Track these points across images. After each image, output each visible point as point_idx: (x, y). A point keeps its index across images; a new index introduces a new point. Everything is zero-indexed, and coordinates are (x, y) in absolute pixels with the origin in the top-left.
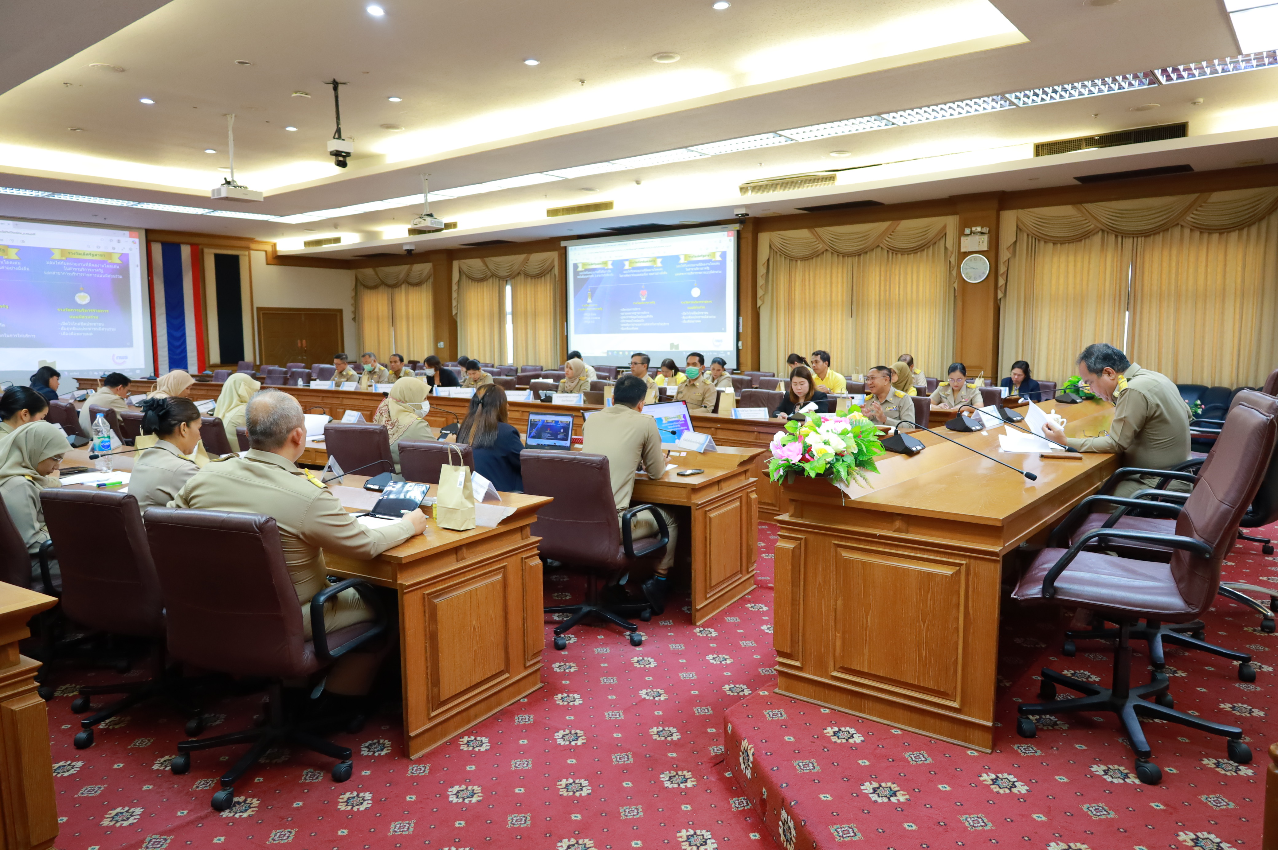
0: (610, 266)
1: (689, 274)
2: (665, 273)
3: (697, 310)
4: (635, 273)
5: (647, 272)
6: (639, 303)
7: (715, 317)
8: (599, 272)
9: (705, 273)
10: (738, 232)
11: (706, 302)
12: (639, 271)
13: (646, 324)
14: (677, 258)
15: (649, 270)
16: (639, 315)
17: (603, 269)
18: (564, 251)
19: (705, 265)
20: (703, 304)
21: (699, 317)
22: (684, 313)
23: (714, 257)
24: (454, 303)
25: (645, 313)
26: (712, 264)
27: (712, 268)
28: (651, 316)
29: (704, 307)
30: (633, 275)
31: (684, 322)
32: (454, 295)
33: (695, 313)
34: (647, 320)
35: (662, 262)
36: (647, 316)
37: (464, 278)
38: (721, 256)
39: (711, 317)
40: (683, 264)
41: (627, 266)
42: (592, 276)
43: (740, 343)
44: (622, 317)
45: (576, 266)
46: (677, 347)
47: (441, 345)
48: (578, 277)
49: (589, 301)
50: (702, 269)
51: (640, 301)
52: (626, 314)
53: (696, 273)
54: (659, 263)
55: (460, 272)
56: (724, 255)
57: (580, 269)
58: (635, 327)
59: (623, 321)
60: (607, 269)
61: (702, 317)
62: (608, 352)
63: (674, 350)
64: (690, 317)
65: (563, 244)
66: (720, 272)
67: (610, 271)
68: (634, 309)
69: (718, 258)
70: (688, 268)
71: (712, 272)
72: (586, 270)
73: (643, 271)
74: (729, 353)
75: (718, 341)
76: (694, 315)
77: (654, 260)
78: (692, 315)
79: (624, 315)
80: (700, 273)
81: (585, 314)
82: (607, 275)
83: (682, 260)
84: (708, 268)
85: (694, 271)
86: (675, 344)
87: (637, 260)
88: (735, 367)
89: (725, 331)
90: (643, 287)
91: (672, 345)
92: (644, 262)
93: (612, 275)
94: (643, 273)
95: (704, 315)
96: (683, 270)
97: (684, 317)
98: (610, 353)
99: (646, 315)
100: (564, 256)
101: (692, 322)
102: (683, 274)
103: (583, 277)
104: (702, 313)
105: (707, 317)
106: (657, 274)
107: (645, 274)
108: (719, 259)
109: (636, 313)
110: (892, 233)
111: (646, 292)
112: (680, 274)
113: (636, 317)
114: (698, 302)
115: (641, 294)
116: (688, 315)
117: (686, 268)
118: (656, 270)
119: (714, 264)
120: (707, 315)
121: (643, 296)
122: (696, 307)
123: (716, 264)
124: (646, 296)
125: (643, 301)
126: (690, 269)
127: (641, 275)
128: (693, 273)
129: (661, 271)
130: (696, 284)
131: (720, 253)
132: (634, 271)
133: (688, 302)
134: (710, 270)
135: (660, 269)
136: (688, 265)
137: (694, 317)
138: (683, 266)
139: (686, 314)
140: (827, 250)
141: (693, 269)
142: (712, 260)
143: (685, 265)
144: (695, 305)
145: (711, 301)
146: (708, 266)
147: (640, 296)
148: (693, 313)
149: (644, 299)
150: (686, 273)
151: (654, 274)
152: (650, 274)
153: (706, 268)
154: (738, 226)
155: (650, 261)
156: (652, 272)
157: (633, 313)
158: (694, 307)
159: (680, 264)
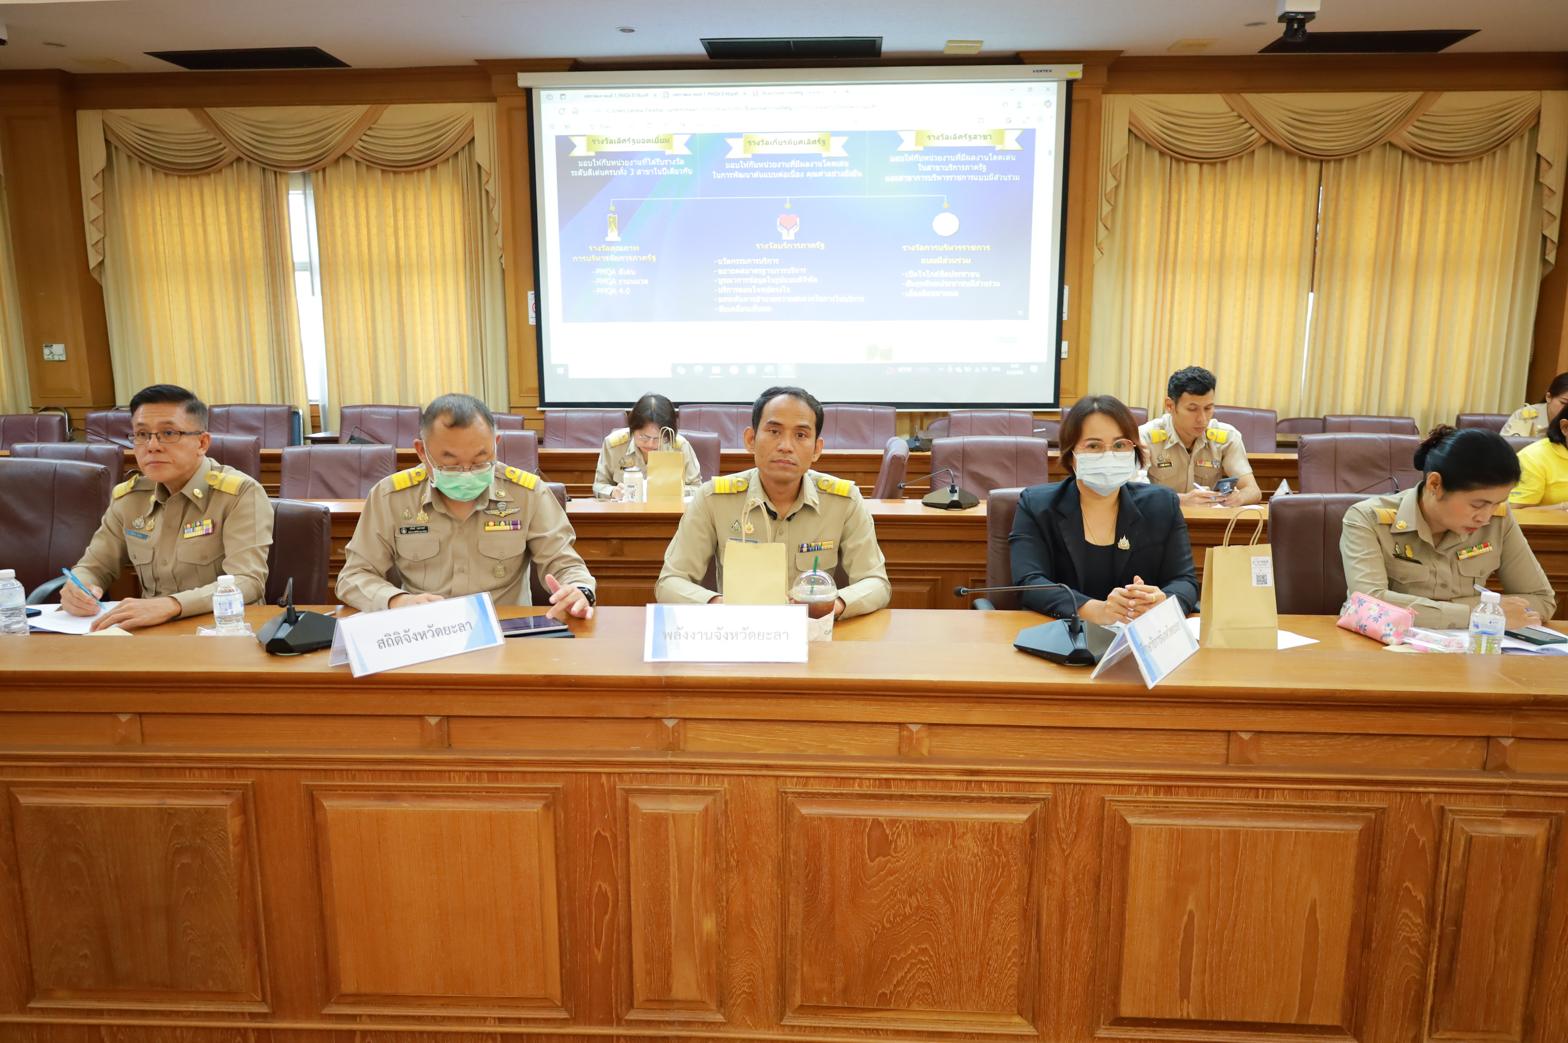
0: (679, 147)
1: (926, 178)
2: (856, 173)
3: (947, 268)
4: (762, 170)
5: (798, 170)
6: (775, 246)
7: (997, 284)
8: (645, 161)
9: (973, 178)
10: (1070, 84)
11: (973, 248)
12: (774, 165)
13: (796, 299)
14: (894, 138)
15: (807, 165)
16: (775, 276)
17: (661, 155)
18: (522, 101)
19: (973, 158)
20: (965, 254)
21: (954, 284)
22: (911, 274)
23: (1002, 142)
24: (92, 235)
25: (793, 270)
26: (995, 158)
27: (993, 167)
28: (813, 280)
29: (967, 261)
30: (756, 175)
31: (911, 294)
32: (91, 211)
33: (943, 274)
34: (797, 289)
35: (845, 147)
36: (800, 280)
37: (121, 161)
38: (1019, 140)
39: (987, 284)
40: (911, 153)
41: (737, 149)
42: (622, 172)
43: (1065, 345)
44: (721, 281)
45: (564, 144)
46: (888, 352)
47: (57, 352)
48: (574, 173)
49: (613, 235)
50: (966, 168)
51: (781, 241)
52: (733, 271)
53: (949, 178)
54: (837, 147)
55: (107, 142)
56: (1027, 137)
57: (580, 150)
58: (760, 304)
59: (724, 290)
60: (673, 157)
61: (963, 284)
62: (674, 367)
63: (877, 361)
64: (927, 283)
65: (524, 80)
66: (1017, 178)
67: (682, 162)
68: (757, 261)
69: (1011, 143)
70: (926, 163)
71: (991, 177)
72: (600, 155)
73: (787, 165)
74: (1034, 369)
75: (1004, 340)
76: (938, 280)
77: (824, 139)
78: (933, 279)
79: (728, 276)
80: (960, 178)
81: (598, 271)
82: (672, 171)
83: (909, 143)
84: (984, 168)
85: (941, 173)
86: (882, 346)
87: (770, 138)
88: (1051, 400)
89: (1025, 317)
90: (788, 206)
91: (873, 350)
92: (790, 142)
93: (687, 171)
94: (788, 170)
95: (968, 279)
96: (911, 168)
97: (909, 283)
98: (681, 371)
99: (796, 275)
100: (522, 116)
101: (934, 294)
102: (909, 178)
103: (590, 172)
104: (964, 274)
105: (977, 284)
106: (829, 174)
107: (794, 175)
108: (1015, 146)
109: (767, 271)
110: (1422, 118)
111: (798, 219)
112: (901, 178)
113: (764, 281)
114: (951, 248)
115: (781, 224)
116: (923, 279)
117: (920, 165)
118: (829, 164)
119: (1000, 158)
120: (976, 279)
121: (788, 230)
122: (945, 261)
123: (1008, 158)
124: (798, 229)
125: (789, 242)
126: (929, 168)
127: (780, 175)
128: (939, 178)
129: (842, 169)
130: (946, 205)
131: (1018, 133)
132: (761, 165)
133: (922, 248)
134: (987, 173)
135: (841, 164)
136: (926, 158)
137: (936, 284)
138: (911, 158)
139: (915, 275)
140: (1269, 143)
141: (938, 168)
142: (994, 147)
143: (917, 156)
144: (944, 254)
145: (988, 247)
146: (984, 162)
147: (779, 229)
148: (936, 275)
149: (792, 237)
150: (917, 178)
151: (821, 174)
152: (809, 174)
153: (976, 168)
154: (1075, 71)
155: (809, 140)
156: (817, 169)
157: (756, 271)
158: (939, 260)
159: (902, 153)
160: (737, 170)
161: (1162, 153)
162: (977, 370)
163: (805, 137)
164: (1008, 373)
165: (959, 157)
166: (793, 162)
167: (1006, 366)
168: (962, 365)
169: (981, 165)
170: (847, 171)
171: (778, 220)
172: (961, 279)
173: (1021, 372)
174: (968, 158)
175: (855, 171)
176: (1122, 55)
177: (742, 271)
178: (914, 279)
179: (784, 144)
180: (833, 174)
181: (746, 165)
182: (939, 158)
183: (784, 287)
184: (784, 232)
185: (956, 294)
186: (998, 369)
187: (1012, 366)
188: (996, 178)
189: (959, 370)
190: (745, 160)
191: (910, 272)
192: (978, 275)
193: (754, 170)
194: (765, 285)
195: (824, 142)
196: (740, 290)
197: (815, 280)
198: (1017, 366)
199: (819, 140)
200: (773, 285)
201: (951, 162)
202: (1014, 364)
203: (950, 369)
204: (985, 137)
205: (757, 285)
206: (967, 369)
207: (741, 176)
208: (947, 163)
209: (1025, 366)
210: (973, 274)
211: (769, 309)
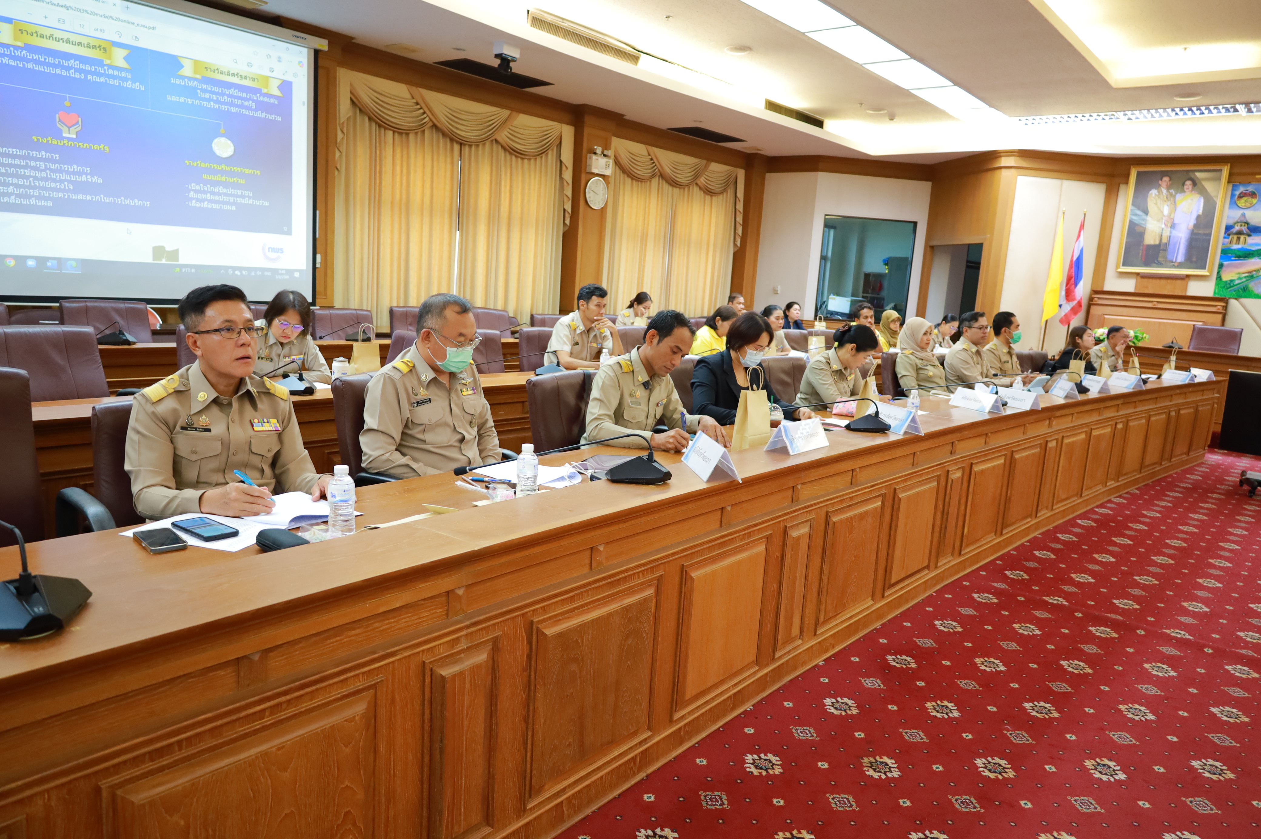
1: (205, 104)
3: (226, 185)
4: (37, 62)
5: (77, 70)
6: (55, 142)
7: (267, 204)
9: (244, 111)
10: (317, 53)
11: (247, 171)
12: (51, 60)
13: (80, 197)
15: (88, 68)
16: (53, 171)
19: (244, 95)
20: (241, 175)
21: (232, 199)
22: (193, 186)
23: (267, 87)
25: (76, 168)
26: (262, 99)
27: (261, 106)
28: (98, 180)
29: (242, 182)
30: (30, 66)
31: (194, 203)
33: (221, 189)
34: (80, 187)
35: (127, 59)
36: (84, 178)
38: (280, 88)
39: (258, 203)
40: (190, 79)
41: (6, 35)
43: (319, 258)
46: (175, 254)
50: (239, 102)
51: (59, 137)
52: (5, 160)
53: (223, 107)
54: (119, 58)
56: (286, 87)
58: (39, 198)
61: (239, 200)
63: (164, 261)
64: (208, 196)
66: (279, 119)
68: (34, 154)
69: (274, 90)
70: (205, 91)
71: (259, 114)
73: (64, 63)
74: (297, 275)
75: (274, 250)
76: (218, 194)
77: (106, 47)
78: (213, 193)
80: (234, 110)
83: (187, 70)
84: (253, 105)
85: (217, 102)
86: (168, 248)
87: (47, 32)
89: (289, 233)
90: (67, 104)
91: (158, 251)
92: (68, 41)
94: (68, 68)
95: (243, 197)
96: (191, 92)
97: (192, 194)
99: (80, 174)
101: (215, 206)
102: (190, 101)
104: (239, 192)
105: (251, 202)
106: (111, 82)
107: (73, 74)
108: (277, 93)
109: (46, 166)
110: (511, 127)
111: (80, 119)
112: (182, 100)
113: (44, 174)
114: (228, 169)
115: (60, 120)
116: (205, 192)
117: (199, 91)
118: (111, 72)
119: (266, 99)
120: (250, 198)
121: (69, 128)
122: (223, 179)
123: (272, 101)
124: (79, 128)
125: (69, 139)
126: (207, 96)
127: (58, 71)
128: (216, 106)
129: (125, 79)
130: (222, 131)
131: (279, 82)
132: (36, 57)
133: (203, 165)
134: (256, 110)
135: (123, 74)
136: (204, 87)
137: (217, 198)
138: (191, 84)
139: (198, 187)
140: (435, 126)
141: (215, 97)
142: (261, 90)
143: (195, 82)
144: (222, 172)
145: (258, 172)
146: (253, 101)
147: (58, 125)
148: (216, 190)
149: (74, 136)
150: (197, 102)
151: (102, 79)
152: (89, 77)
153: (246, 103)
154: (323, 44)
155: (88, 44)
156: (100, 75)
157: (33, 164)
158: (218, 178)
159: (183, 77)
160: (7, 56)
161: (370, 119)
162: (253, 274)
163: (85, 40)
164: (277, 277)
165: (232, 91)
166: (72, 61)
167: (275, 271)
168: (240, 269)
169: (250, 102)
170: (129, 82)
171: (57, 116)
172: (237, 196)
173: (287, 277)
174: (240, 94)
175: (137, 84)
176: (353, 41)
177: (17, 162)
178: (196, 192)
179: (61, 41)
180: (116, 82)
181: (18, 53)
182: (216, 89)
183: (66, 183)
184: (65, 129)
185: (234, 208)
186: (269, 274)
187: (280, 272)
188: (263, 115)
189: (237, 273)
190: (16, 48)
191: (193, 185)
192: (251, 195)
193: (28, 61)
194: (42, 179)
195: (105, 49)
196: (15, 181)
197: (100, 181)
198: (284, 272)
199: (100, 47)
200: (54, 180)
201: (225, 94)
202: (282, 270)
203: (230, 272)
204: (253, 80)
205: (35, 178)
206: (244, 273)
207: (12, 63)
208: (223, 94)
209: (290, 272)
210: (246, 193)
211: (50, 204)
